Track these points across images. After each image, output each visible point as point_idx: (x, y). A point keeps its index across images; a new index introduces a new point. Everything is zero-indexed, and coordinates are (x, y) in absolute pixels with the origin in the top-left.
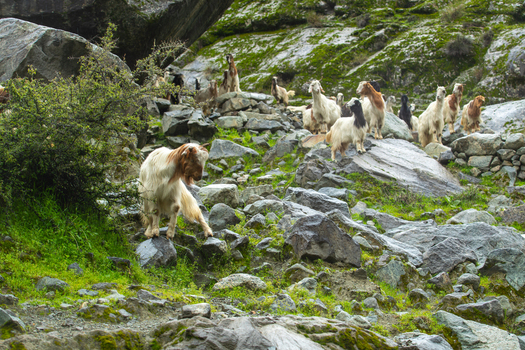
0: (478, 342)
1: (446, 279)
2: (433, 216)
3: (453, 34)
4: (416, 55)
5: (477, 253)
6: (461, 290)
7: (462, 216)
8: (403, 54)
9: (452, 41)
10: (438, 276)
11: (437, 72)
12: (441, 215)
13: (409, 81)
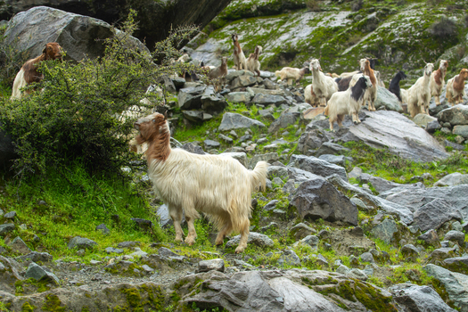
0: (463, 292)
1: (434, 236)
2: (421, 180)
3: (438, 16)
4: (405, 35)
5: (462, 212)
6: (448, 245)
7: (447, 180)
8: (393, 35)
9: (437, 22)
10: (427, 233)
11: (423, 51)
12: (429, 178)
13: (398, 58)
